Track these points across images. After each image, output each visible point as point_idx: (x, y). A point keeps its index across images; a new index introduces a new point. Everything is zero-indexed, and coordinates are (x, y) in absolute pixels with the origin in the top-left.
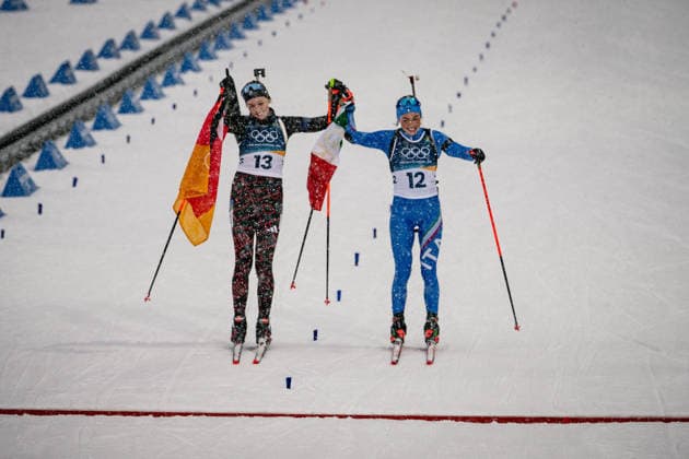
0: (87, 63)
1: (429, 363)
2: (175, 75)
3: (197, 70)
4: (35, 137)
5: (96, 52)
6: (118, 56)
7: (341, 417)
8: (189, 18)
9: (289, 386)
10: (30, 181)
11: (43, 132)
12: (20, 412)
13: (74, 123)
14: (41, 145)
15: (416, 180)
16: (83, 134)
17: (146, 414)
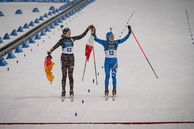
0: (20, 30)
1: (113, 100)
2: (44, 33)
3: (50, 31)
4: (6, 50)
5: (22, 27)
6: (28, 28)
7: (90, 123)
8: (47, 17)
9: (76, 116)
10: (5, 62)
11: (9, 49)
12: (4, 124)
13: (17, 46)
14: (8, 52)
15: (111, 53)
16: (19, 49)
17: (38, 124)
